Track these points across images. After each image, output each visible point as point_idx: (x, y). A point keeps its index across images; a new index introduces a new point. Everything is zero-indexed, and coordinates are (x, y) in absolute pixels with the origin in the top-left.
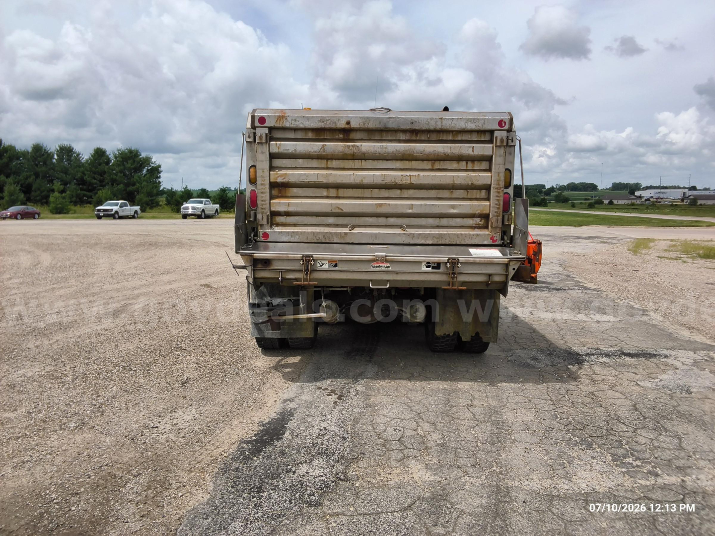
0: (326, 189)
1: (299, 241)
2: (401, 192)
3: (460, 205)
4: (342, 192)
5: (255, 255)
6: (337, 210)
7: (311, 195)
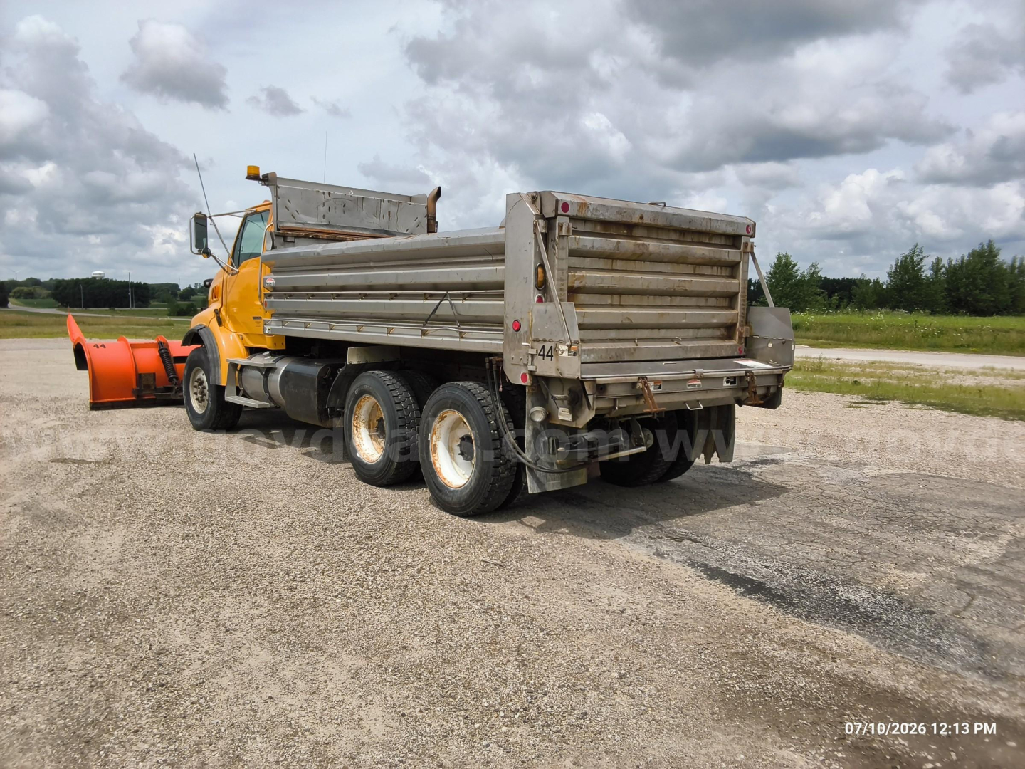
0: (610, 296)
1: (594, 361)
2: (671, 300)
3: (719, 314)
4: (627, 300)
5: (597, 379)
6: (627, 322)
7: (597, 303)
